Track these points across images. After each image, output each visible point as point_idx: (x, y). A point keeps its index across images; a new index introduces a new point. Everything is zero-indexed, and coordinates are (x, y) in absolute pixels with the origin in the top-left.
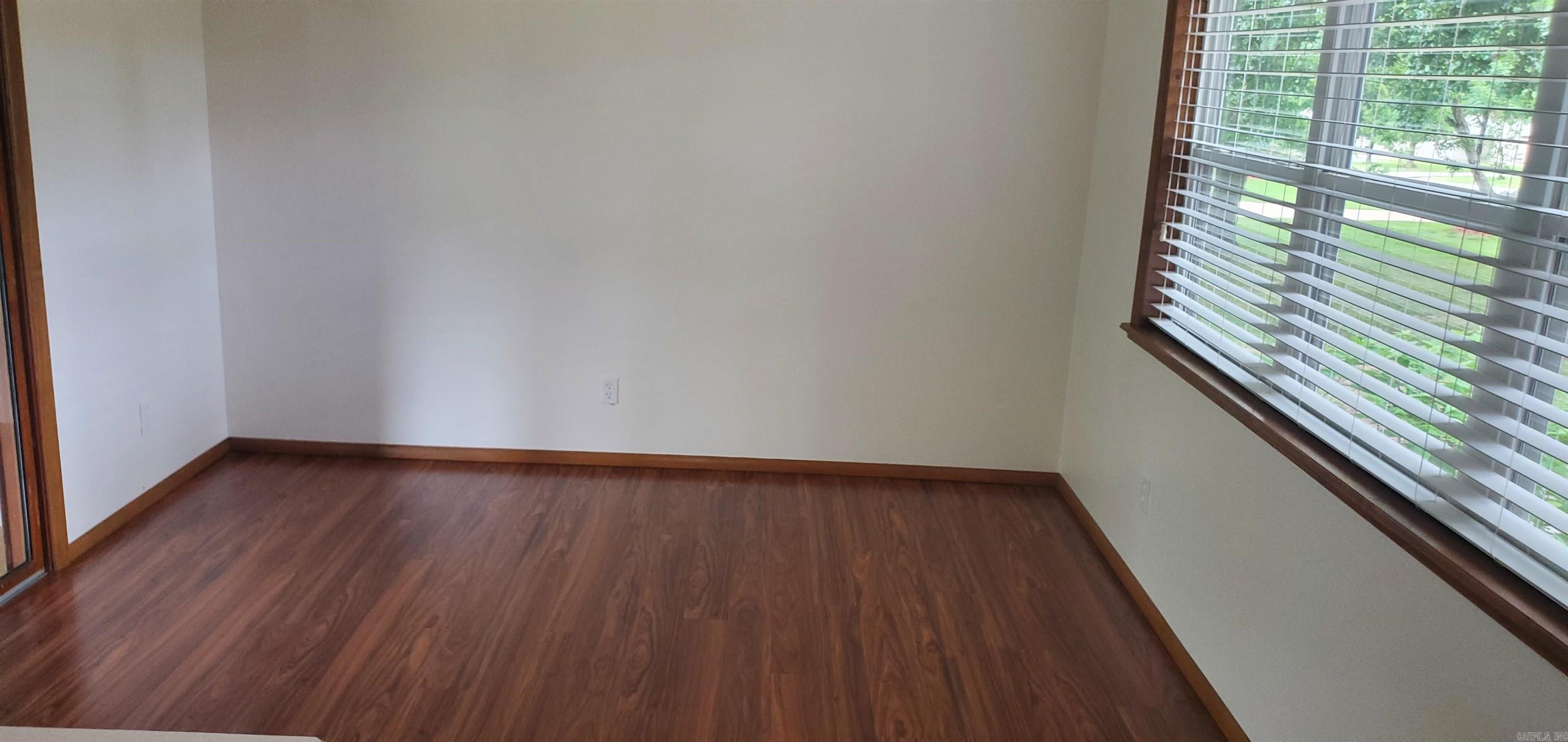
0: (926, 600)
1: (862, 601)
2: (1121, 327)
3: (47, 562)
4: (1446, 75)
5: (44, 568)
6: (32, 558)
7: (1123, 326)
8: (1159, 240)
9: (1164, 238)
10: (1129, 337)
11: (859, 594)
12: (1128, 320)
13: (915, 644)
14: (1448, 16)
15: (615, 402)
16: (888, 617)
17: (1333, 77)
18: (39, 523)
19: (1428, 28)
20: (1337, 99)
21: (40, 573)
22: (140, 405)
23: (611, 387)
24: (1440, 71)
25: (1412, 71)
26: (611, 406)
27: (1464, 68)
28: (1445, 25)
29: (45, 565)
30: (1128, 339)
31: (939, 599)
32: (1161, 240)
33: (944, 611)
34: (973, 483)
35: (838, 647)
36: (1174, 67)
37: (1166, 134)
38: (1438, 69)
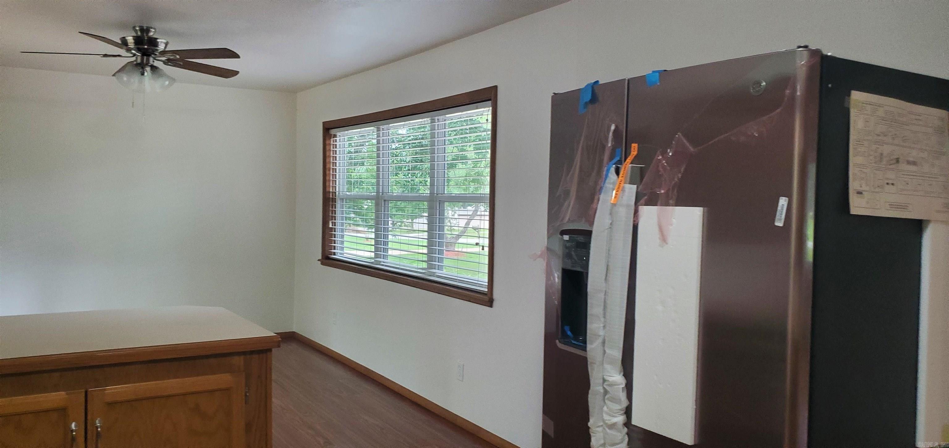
4: (417, 178)
7: (319, 260)
8: (329, 227)
9: (331, 226)
10: (321, 263)
12: (320, 258)
14: (414, 155)
17: (381, 180)
19: (407, 159)
20: (383, 185)
24: (415, 176)
25: (404, 176)
27: (423, 175)
28: (413, 158)
30: (321, 265)
36: (327, 167)
37: (327, 190)
38: (414, 176)
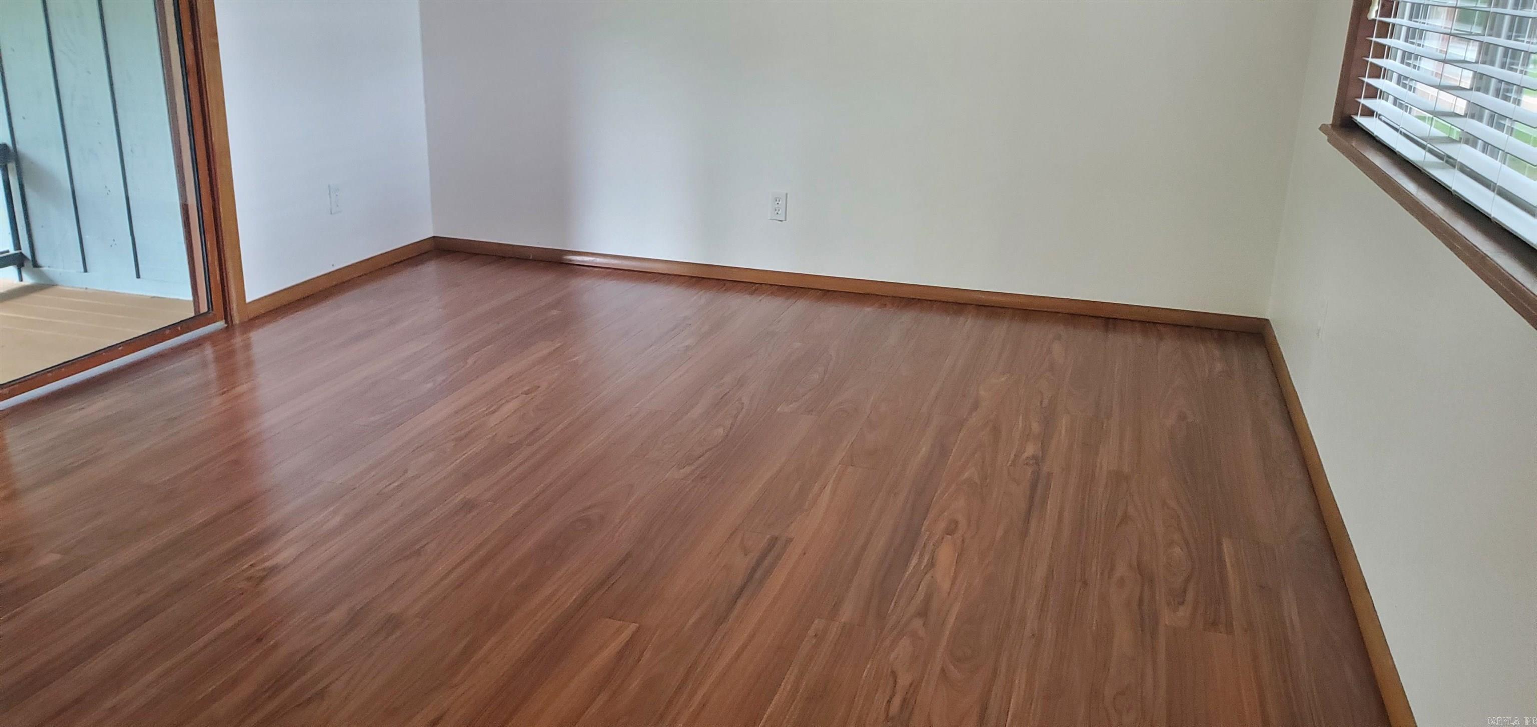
0: (1049, 421)
1: (974, 414)
2: (1320, 128)
3: (227, 315)
5: (224, 320)
6: (212, 310)
7: (1323, 128)
8: (1367, 19)
9: (1374, 15)
10: (1329, 140)
11: (975, 406)
12: (1330, 121)
13: (1012, 456)
15: (783, 219)
16: (996, 430)
18: (218, 278)
21: (220, 324)
22: (329, 186)
23: (779, 203)
26: (780, 222)
29: (225, 319)
30: (1328, 143)
31: (1064, 423)
32: (1369, 18)
33: (1063, 431)
34: (1165, 324)
35: (924, 450)
